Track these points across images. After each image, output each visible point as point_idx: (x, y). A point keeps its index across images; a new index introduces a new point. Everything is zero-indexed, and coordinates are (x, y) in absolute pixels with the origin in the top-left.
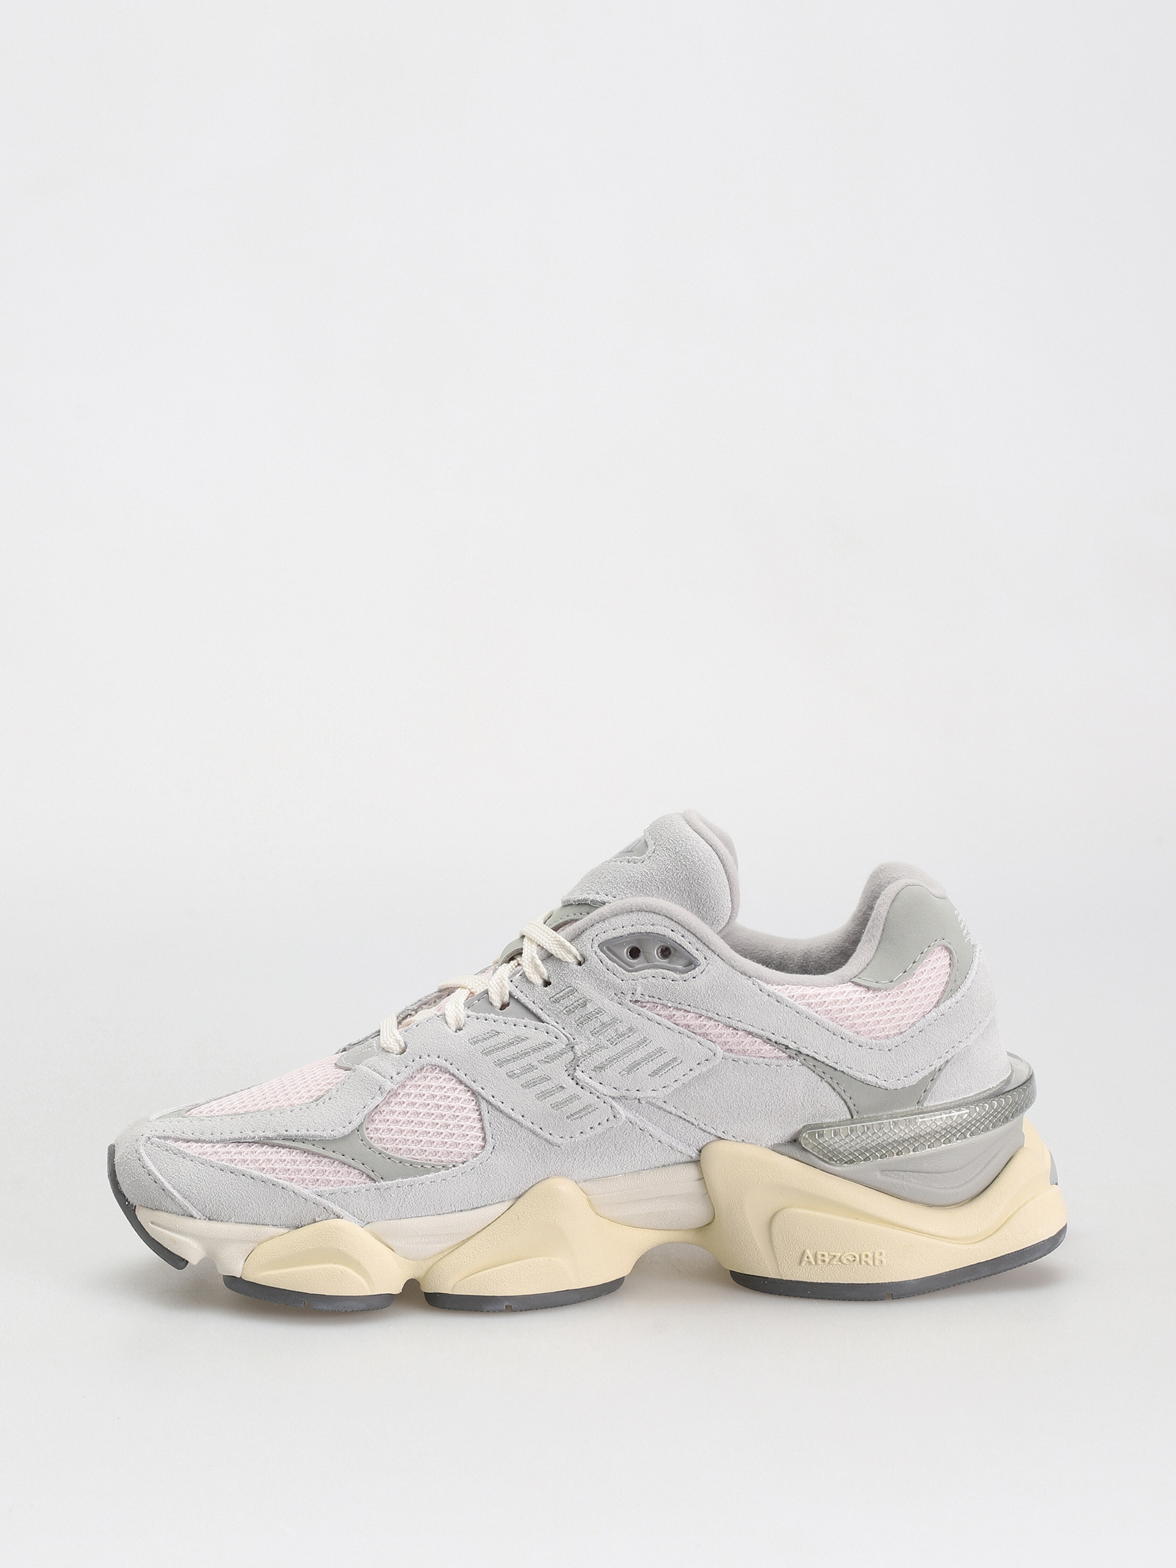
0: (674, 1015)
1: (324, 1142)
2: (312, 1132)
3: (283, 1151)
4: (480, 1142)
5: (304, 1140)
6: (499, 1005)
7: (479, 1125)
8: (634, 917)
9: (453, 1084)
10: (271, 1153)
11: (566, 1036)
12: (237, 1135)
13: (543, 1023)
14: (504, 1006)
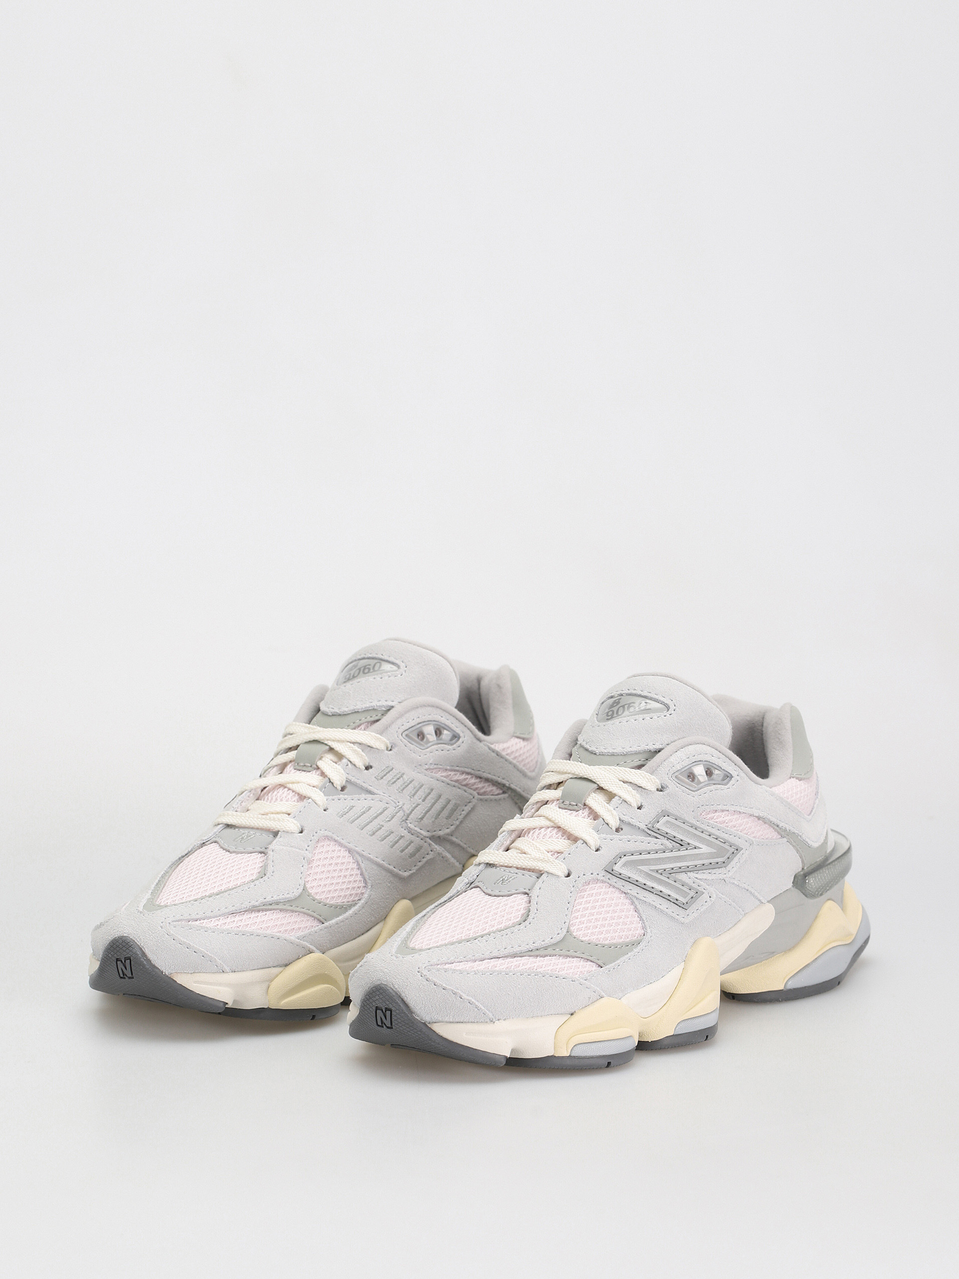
0: (450, 775)
1: (290, 901)
2: (281, 896)
3: (268, 913)
4: (363, 884)
5: (277, 903)
6: (340, 789)
7: (359, 872)
8: (420, 711)
9: (337, 848)
10: (261, 917)
11: (393, 801)
12: (231, 909)
13: (372, 794)
14: (343, 789)
